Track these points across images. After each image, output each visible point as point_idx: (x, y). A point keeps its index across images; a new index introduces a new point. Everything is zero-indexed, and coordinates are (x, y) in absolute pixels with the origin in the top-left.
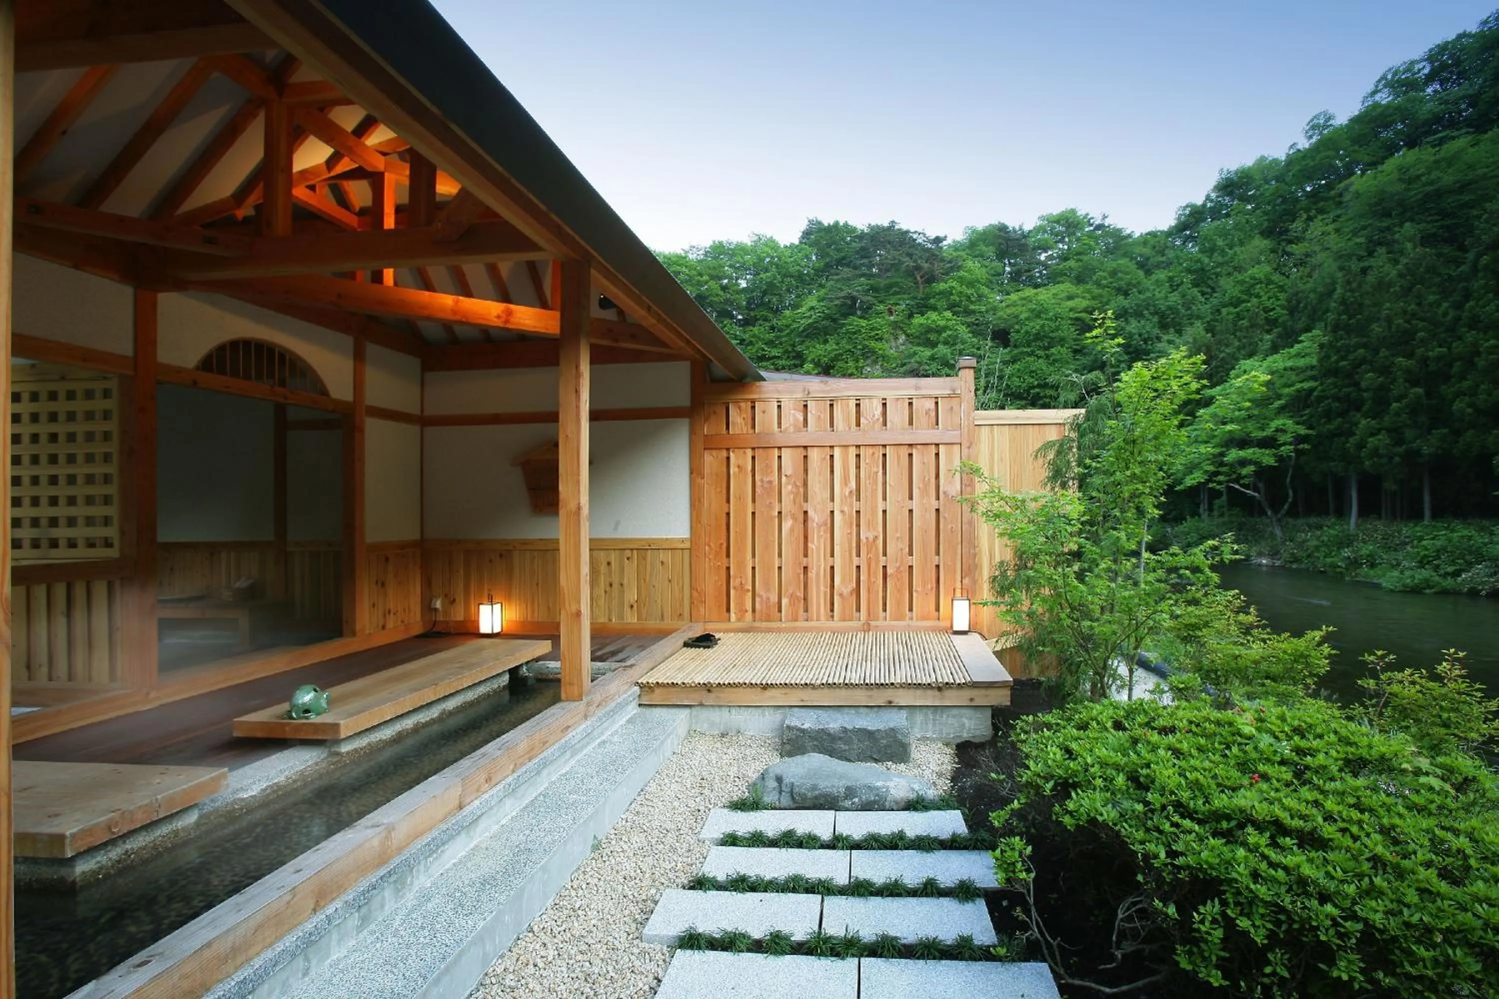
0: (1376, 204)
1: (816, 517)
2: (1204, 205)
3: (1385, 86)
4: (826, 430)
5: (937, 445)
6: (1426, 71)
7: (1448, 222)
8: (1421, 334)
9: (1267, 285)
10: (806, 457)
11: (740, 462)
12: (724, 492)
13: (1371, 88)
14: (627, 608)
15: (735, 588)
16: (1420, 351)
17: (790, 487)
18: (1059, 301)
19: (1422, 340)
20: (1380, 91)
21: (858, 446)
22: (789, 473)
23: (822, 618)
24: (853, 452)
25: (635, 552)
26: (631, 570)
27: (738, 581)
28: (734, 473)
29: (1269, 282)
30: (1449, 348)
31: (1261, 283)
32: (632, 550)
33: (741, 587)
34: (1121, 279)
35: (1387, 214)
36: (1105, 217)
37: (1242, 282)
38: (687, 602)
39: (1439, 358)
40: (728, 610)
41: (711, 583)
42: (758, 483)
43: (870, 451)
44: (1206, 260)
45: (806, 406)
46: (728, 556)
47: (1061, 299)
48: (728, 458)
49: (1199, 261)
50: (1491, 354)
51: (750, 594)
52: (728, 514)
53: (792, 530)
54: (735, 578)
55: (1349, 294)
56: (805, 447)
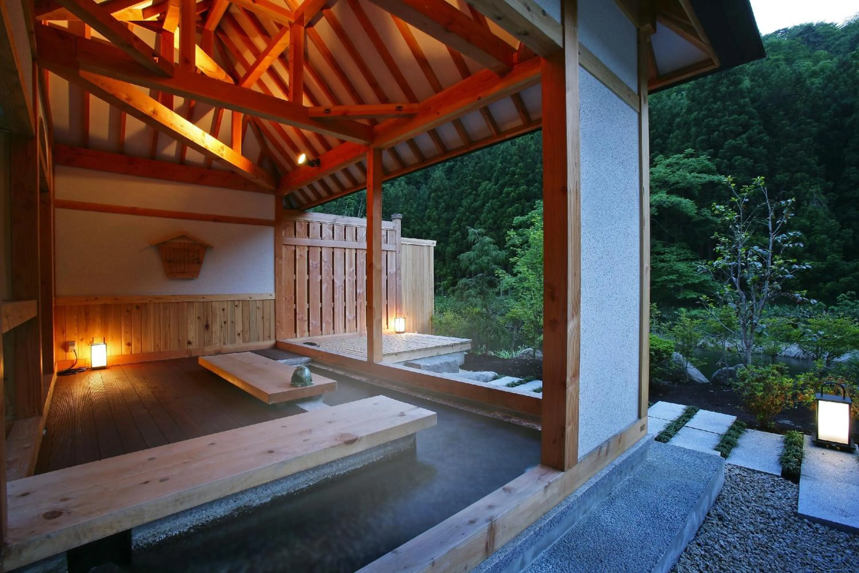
1: (338, 283)
4: (342, 240)
5: (387, 251)
8: (413, 220)
10: (333, 253)
11: (302, 253)
12: (293, 268)
14: (236, 336)
15: (299, 319)
16: (412, 227)
17: (326, 267)
19: (413, 222)
21: (356, 249)
22: (325, 260)
23: (341, 332)
24: (354, 252)
25: (241, 302)
26: (238, 312)
27: (301, 315)
28: (299, 259)
30: (421, 227)
32: (239, 301)
33: (302, 319)
38: (273, 328)
39: (419, 230)
40: (296, 332)
41: (286, 317)
42: (311, 264)
43: (361, 251)
45: (333, 228)
46: (295, 303)
48: (295, 251)
50: (435, 231)
51: (307, 322)
52: (295, 281)
53: (327, 288)
54: (299, 314)
55: (386, 199)
56: (333, 248)
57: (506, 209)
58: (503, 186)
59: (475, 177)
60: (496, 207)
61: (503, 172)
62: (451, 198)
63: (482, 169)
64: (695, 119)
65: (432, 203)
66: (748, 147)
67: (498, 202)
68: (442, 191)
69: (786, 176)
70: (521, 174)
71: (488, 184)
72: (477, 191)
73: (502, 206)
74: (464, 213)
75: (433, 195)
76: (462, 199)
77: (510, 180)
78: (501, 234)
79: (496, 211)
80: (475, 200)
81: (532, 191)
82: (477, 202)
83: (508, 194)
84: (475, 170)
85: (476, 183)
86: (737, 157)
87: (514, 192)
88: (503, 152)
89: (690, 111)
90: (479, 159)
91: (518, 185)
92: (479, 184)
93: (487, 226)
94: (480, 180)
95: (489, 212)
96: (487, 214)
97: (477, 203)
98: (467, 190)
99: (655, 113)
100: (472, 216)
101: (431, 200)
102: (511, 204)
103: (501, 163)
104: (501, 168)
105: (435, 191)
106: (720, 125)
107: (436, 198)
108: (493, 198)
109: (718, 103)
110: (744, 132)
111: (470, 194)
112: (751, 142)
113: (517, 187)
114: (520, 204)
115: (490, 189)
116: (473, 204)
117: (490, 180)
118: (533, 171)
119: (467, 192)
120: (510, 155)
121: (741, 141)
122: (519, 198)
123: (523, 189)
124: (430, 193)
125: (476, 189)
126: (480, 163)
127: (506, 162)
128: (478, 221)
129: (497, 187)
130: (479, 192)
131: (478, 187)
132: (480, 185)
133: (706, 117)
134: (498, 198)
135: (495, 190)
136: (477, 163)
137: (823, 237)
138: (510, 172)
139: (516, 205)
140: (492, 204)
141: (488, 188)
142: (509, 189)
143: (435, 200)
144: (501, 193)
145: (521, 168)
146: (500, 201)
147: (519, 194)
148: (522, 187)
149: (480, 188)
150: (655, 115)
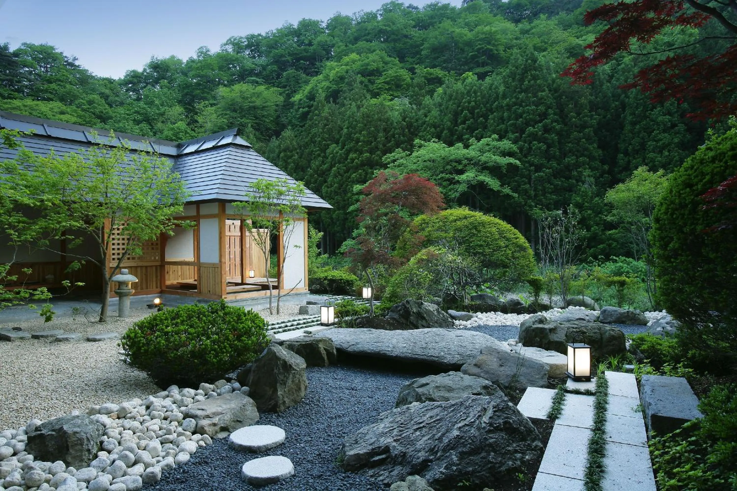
0: (231, 105)
2: (142, 74)
3: (230, 43)
6: (246, 43)
7: (257, 121)
9: (185, 134)
13: (225, 41)
18: (55, 114)
20: (228, 44)
29: (186, 132)
31: (182, 132)
34: (96, 108)
35: (235, 111)
36: (75, 59)
37: (172, 129)
44: (149, 110)
47: (56, 113)
49: (144, 108)
57: (351, 175)
58: (349, 152)
59: (324, 139)
60: (342, 172)
61: (349, 137)
62: (300, 158)
63: (330, 131)
64: (507, 105)
65: (281, 163)
66: (543, 134)
67: (343, 166)
68: (291, 151)
69: (572, 160)
70: (364, 142)
71: (336, 147)
72: (325, 153)
73: (347, 171)
74: (312, 176)
75: (282, 155)
76: (312, 160)
77: (355, 146)
78: (346, 198)
79: (342, 176)
80: (323, 163)
81: (374, 158)
82: (325, 164)
83: (353, 160)
84: (323, 132)
85: (325, 145)
86: (534, 142)
87: (358, 159)
88: (349, 117)
89: (504, 96)
90: (328, 121)
91: (361, 153)
92: (328, 146)
93: (333, 190)
94: (329, 142)
95: (335, 176)
96: (334, 178)
97: (326, 166)
98: (316, 151)
99: (479, 94)
100: (320, 178)
101: (281, 160)
102: (356, 169)
103: (348, 128)
104: (347, 134)
105: (285, 151)
106: (524, 112)
107: (285, 158)
108: (340, 163)
109: (522, 94)
110: (540, 121)
111: (319, 155)
112: (547, 130)
113: (361, 154)
114: (364, 170)
115: (337, 153)
116: (321, 166)
117: (337, 143)
118: (376, 139)
119: (316, 153)
120: (356, 121)
121: (538, 129)
122: (363, 164)
123: (366, 156)
124: (280, 153)
125: (324, 151)
126: (328, 125)
127: (352, 128)
128: (326, 184)
129: (343, 151)
130: (327, 154)
131: (326, 149)
132: (328, 148)
133: (515, 104)
134: (344, 163)
135: (341, 155)
136: (326, 125)
137: (589, 212)
138: (355, 139)
139: (360, 171)
140: (338, 169)
141: (335, 151)
142: (354, 156)
143: (284, 160)
144: (346, 159)
145: (364, 136)
146: (345, 166)
147: (362, 161)
148: (365, 154)
149: (328, 151)
150: (479, 96)
